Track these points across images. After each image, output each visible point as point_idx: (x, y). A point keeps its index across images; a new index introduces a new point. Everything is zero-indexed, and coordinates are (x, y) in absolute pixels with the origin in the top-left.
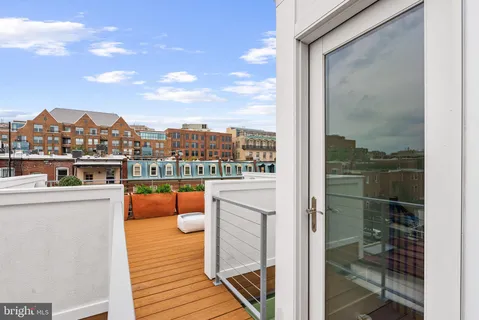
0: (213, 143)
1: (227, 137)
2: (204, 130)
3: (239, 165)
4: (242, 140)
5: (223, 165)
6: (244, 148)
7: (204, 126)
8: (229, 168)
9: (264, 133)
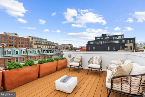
0: (21, 41)
1: (27, 40)
2: (16, 36)
3: (35, 50)
4: (34, 41)
5: (28, 50)
6: (35, 44)
7: (16, 34)
8: (31, 51)
9: (42, 39)
